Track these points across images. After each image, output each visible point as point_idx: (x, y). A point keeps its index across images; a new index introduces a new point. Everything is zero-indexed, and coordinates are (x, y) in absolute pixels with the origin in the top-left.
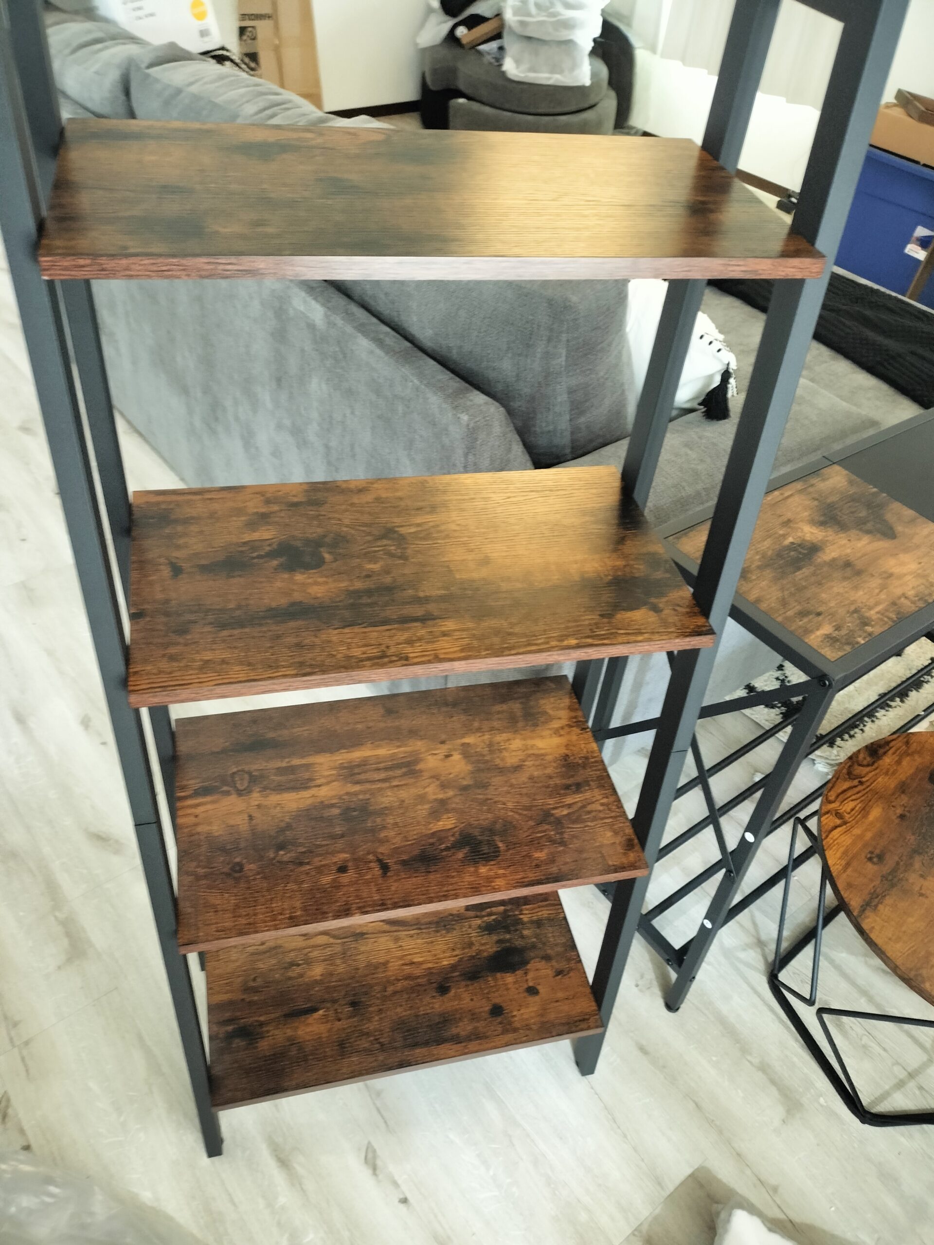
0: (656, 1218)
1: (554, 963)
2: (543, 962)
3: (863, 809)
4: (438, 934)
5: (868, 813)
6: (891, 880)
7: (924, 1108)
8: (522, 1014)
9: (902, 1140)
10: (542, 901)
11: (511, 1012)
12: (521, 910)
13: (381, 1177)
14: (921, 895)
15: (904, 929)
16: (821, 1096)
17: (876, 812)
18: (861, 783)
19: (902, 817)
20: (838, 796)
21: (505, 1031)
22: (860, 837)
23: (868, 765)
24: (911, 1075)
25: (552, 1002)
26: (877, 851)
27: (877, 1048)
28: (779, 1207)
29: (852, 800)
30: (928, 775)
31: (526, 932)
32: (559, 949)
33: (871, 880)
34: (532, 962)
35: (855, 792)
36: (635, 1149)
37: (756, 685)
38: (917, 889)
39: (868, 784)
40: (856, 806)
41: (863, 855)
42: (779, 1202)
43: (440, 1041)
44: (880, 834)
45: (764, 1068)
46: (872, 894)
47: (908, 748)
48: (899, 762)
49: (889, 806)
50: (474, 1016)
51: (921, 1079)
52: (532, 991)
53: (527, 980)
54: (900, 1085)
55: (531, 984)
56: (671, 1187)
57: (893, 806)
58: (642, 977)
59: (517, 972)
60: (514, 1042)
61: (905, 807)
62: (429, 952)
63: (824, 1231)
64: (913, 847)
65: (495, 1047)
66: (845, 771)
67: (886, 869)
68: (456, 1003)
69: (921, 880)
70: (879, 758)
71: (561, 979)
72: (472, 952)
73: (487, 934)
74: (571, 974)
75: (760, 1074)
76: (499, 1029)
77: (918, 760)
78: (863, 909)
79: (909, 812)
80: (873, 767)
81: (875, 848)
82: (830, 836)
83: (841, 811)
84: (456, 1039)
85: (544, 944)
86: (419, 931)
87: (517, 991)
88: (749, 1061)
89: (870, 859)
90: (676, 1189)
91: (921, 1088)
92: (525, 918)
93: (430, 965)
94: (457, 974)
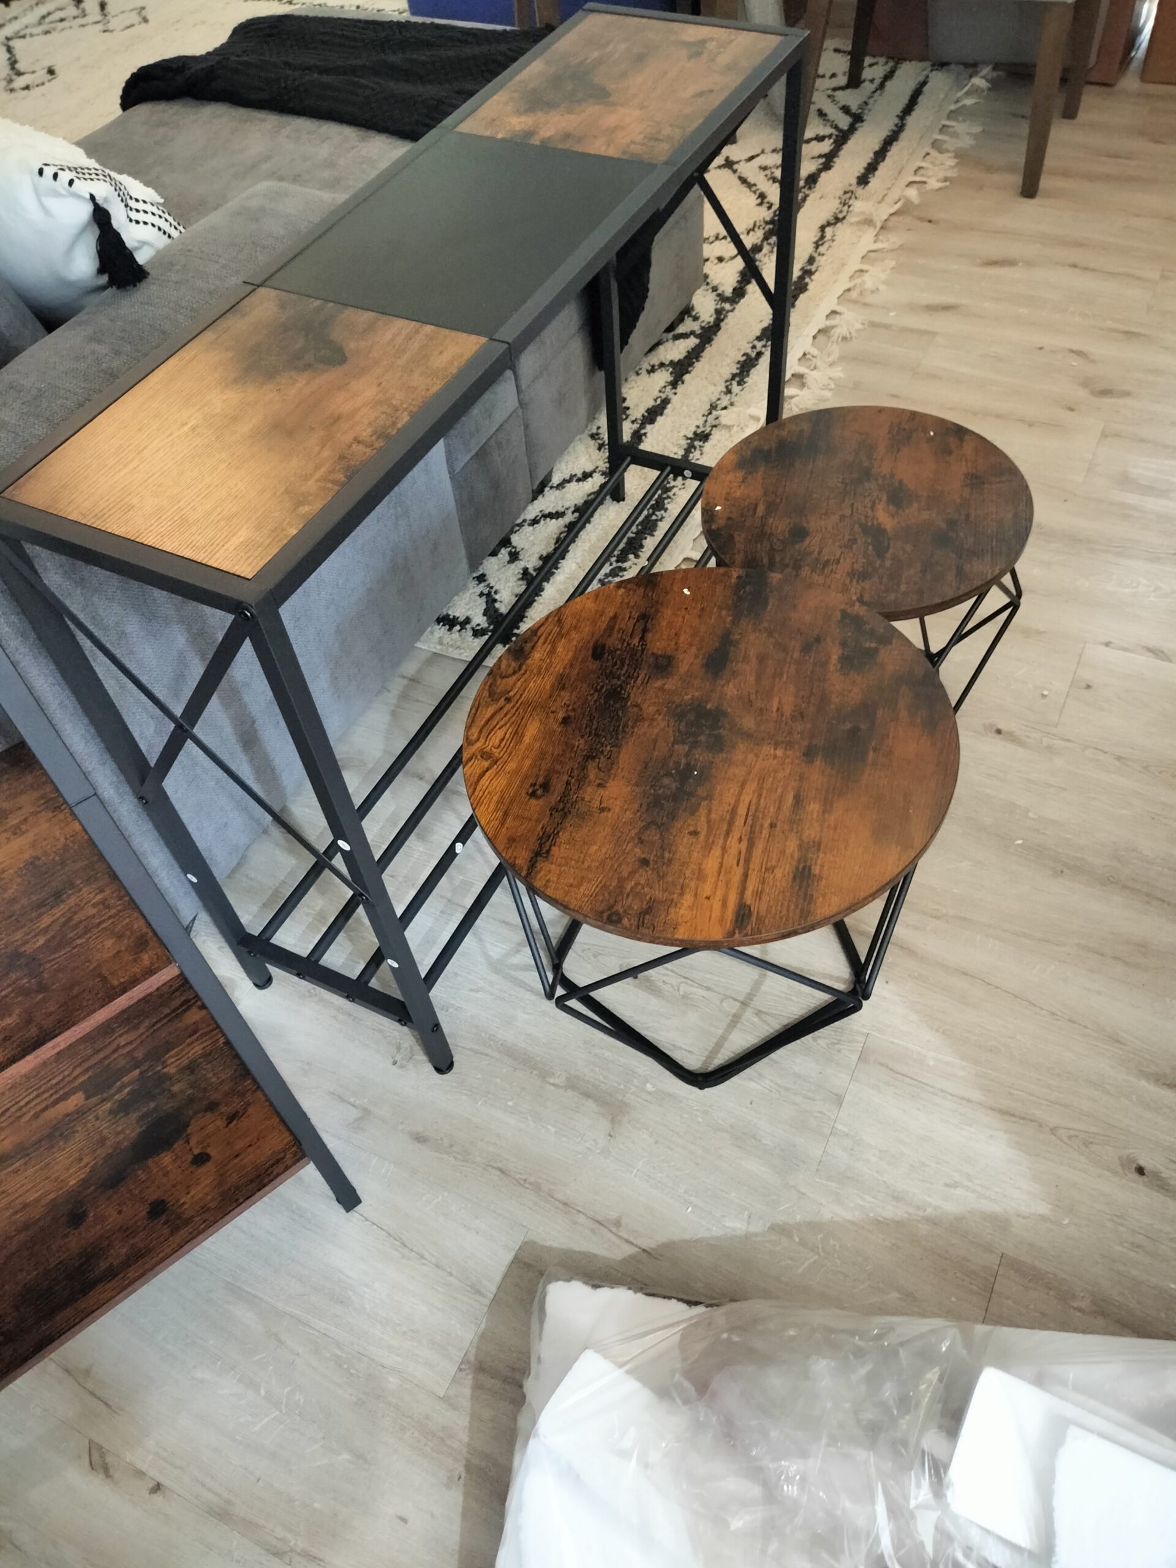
0: (483, 1337)
1: (223, 1109)
2: (209, 1115)
3: (516, 732)
4: (55, 1150)
5: (522, 736)
6: (562, 810)
7: (768, 1034)
8: (193, 1197)
9: (752, 1085)
10: (190, 1036)
11: (178, 1200)
12: (164, 1062)
13: (117, 1475)
14: (602, 810)
15: (586, 864)
16: (647, 1081)
17: (532, 730)
18: (508, 700)
19: (565, 721)
20: (481, 731)
21: (174, 1230)
22: (516, 772)
23: (514, 673)
24: (744, 1004)
25: (231, 1160)
26: (541, 780)
27: (700, 991)
28: (627, 1241)
29: (500, 728)
30: (590, 652)
31: (176, 1088)
32: (226, 1087)
33: (538, 821)
34: (193, 1121)
35: (502, 716)
36: (437, 1266)
37: (457, 614)
38: (596, 804)
39: (518, 696)
40: (506, 734)
41: (523, 794)
42: (626, 1236)
43: (87, 1287)
44: (542, 755)
45: (573, 1084)
46: (541, 839)
47: (562, 628)
48: (552, 651)
49: (547, 714)
50: (127, 1231)
51: (757, 1003)
52: (201, 1159)
53: (191, 1150)
54: (735, 1020)
55: (196, 1151)
56: (491, 1288)
57: (553, 712)
58: (399, 1049)
59: (175, 1146)
60: (190, 1237)
61: (568, 706)
62: (46, 1179)
63: (686, 1242)
64: (585, 753)
65: (163, 1260)
66: (486, 694)
67: (554, 798)
68: (99, 1227)
69: (601, 791)
70: (527, 657)
71: (236, 1124)
72: (107, 1149)
73: (124, 1116)
74: (250, 1110)
75: (570, 1093)
76: (166, 1231)
77: (575, 636)
78: (532, 864)
79: (574, 710)
80: (522, 672)
81: (537, 776)
82: (478, 788)
83: (488, 749)
84: (112, 1273)
85: (205, 1090)
86: (27, 1158)
87: (180, 1171)
88: (553, 1085)
89: (533, 795)
90: (499, 1287)
91: (759, 1013)
92: (171, 1070)
93: (52, 1196)
94: (93, 1188)
